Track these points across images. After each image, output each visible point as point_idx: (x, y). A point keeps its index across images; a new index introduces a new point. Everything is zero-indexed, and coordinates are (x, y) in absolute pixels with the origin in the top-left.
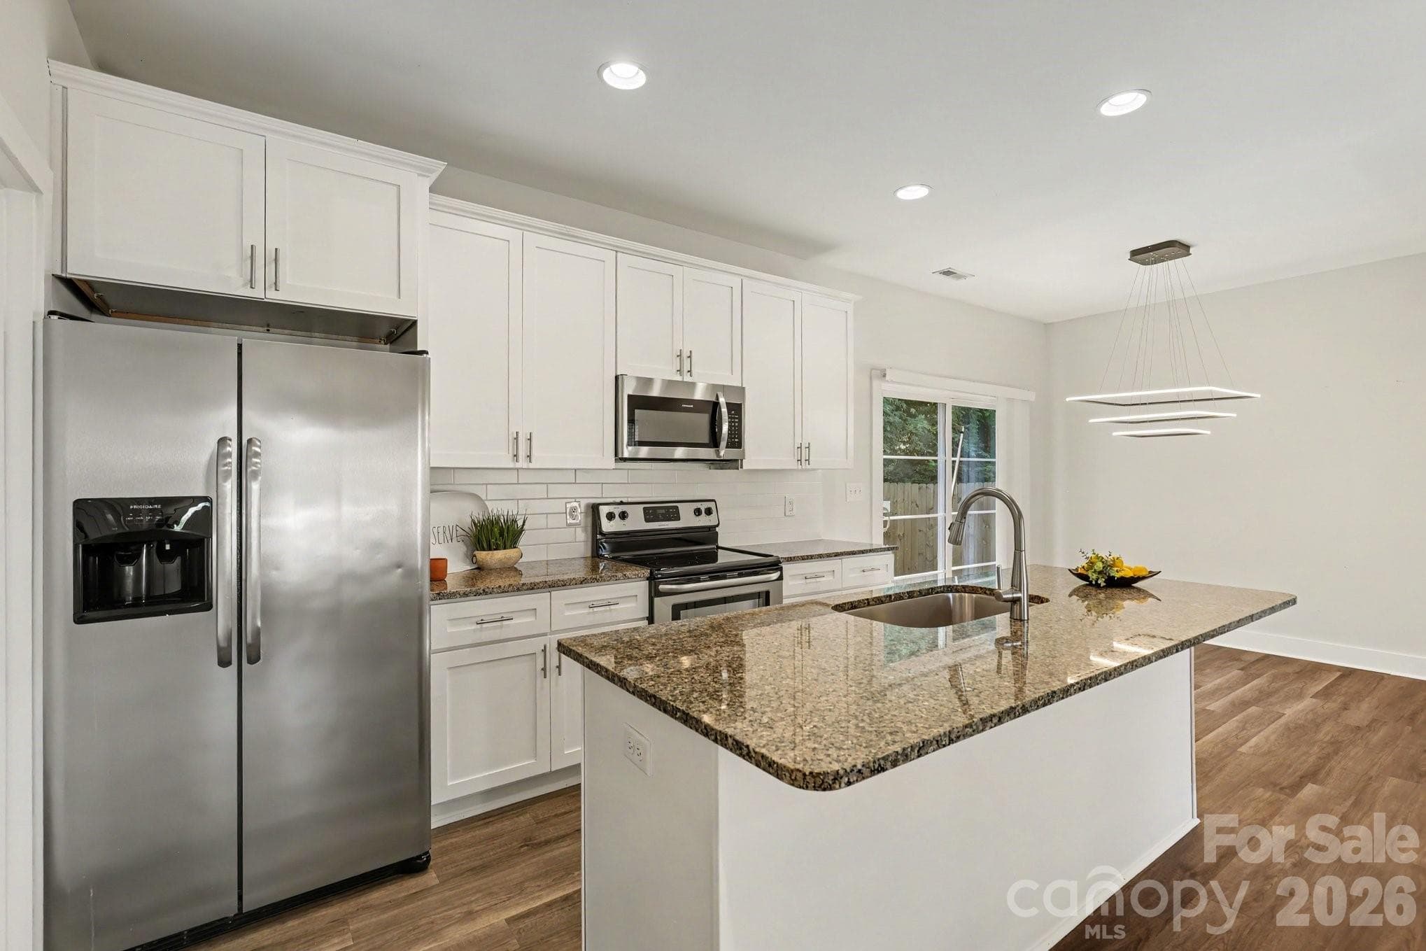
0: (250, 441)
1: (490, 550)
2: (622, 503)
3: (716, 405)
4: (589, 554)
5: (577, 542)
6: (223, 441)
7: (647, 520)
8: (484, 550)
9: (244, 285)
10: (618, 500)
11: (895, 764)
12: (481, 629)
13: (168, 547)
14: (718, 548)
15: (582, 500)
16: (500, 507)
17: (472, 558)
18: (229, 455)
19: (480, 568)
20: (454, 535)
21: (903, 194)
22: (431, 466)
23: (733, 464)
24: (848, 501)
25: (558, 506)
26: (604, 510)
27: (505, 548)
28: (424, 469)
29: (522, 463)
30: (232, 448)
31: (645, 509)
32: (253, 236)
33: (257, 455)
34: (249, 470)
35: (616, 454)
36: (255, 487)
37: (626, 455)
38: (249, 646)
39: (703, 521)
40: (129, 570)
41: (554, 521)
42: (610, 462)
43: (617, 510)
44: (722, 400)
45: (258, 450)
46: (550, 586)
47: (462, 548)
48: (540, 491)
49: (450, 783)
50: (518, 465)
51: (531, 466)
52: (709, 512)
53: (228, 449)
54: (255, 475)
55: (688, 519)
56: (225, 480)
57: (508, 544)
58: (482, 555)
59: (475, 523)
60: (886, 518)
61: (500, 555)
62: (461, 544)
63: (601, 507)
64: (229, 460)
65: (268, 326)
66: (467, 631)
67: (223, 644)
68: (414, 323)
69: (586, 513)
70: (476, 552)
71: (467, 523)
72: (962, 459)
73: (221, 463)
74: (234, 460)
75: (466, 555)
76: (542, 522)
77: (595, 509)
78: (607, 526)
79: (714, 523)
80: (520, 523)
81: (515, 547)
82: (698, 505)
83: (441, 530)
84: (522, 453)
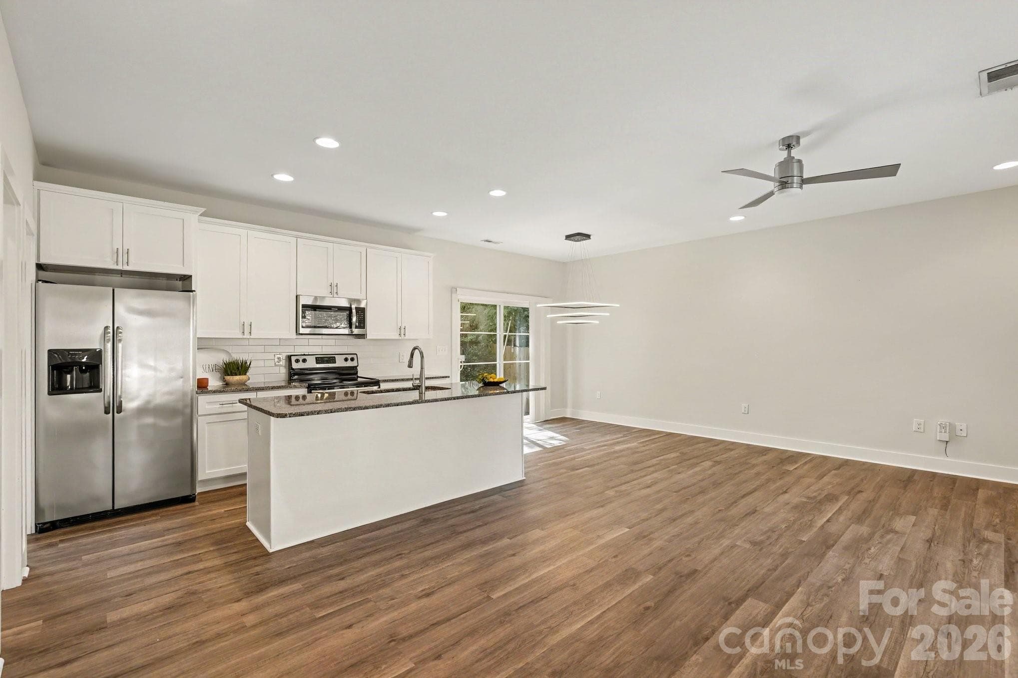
0: (118, 327)
1: (232, 375)
2: (304, 355)
3: (350, 309)
4: (287, 379)
5: (282, 373)
6: (106, 328)
7: (317, 363)
8: (229, 375)
9: (114, 264)
10: (303, 354)
11: (308, 415)
12: (222, 407)
13: (84, 368)
14: (358, 377)
15: (283, 354)
16: (239, 356)
17: (224, 380)
18: (109, 333)
19: (227, 384)
20: (214, 369)
21: (436, 214)
22: (198, 336)
23: (362, 336)
24: (438, 354)
25: (271, 356)
26: (293, 359)
27: (240, 375)
28: (193, 338)
29: (247, 336)
30: (111, 330)
31: (316, 358)
32: (118, 245)
33: (121, 333)
34: (118, 339)
35: (296, 332)
36: (120, 345)
37: (301, 332)
38: (117, 407)
39: (349, 364)
40: (69, 376)
41: (268, 363)
42: (294, 336)
43: (301, 358)
44: (353, 306)
45: (121, 331)
46: (256, 390)
47: (218, 375)
48: (261, 349)
49: (207, 472)
50: (245, 337)
51: (251, 337)
52: (352, 359)
53: (109, 330)
54: (120, 340)
55: (340, 363)
56: (108, 342)
57: (242, 373)
58: (228, 378)
59: (225, 364)
60: (462, 364)
61: (237, 378)
62: (218, 373)
63: (292, 357)
64: (109, 335)
65: (121, 274)
66: (216, 408)
67: (106, 406)
68: (191, 276)
69: (286, 360)
70: (226, 377)
71: (221, 363)
72: (510, 334)
73: (106, 335)
74: (111, 335)
75: (221, 377)
76: (261, 363)
77: (289, 358)
78: (295, 366)
79: (356, 365)
80: (248, 364)
81: (245, 375)
82: (347, 356)
83: (207, 367)
84: (247, 331)
